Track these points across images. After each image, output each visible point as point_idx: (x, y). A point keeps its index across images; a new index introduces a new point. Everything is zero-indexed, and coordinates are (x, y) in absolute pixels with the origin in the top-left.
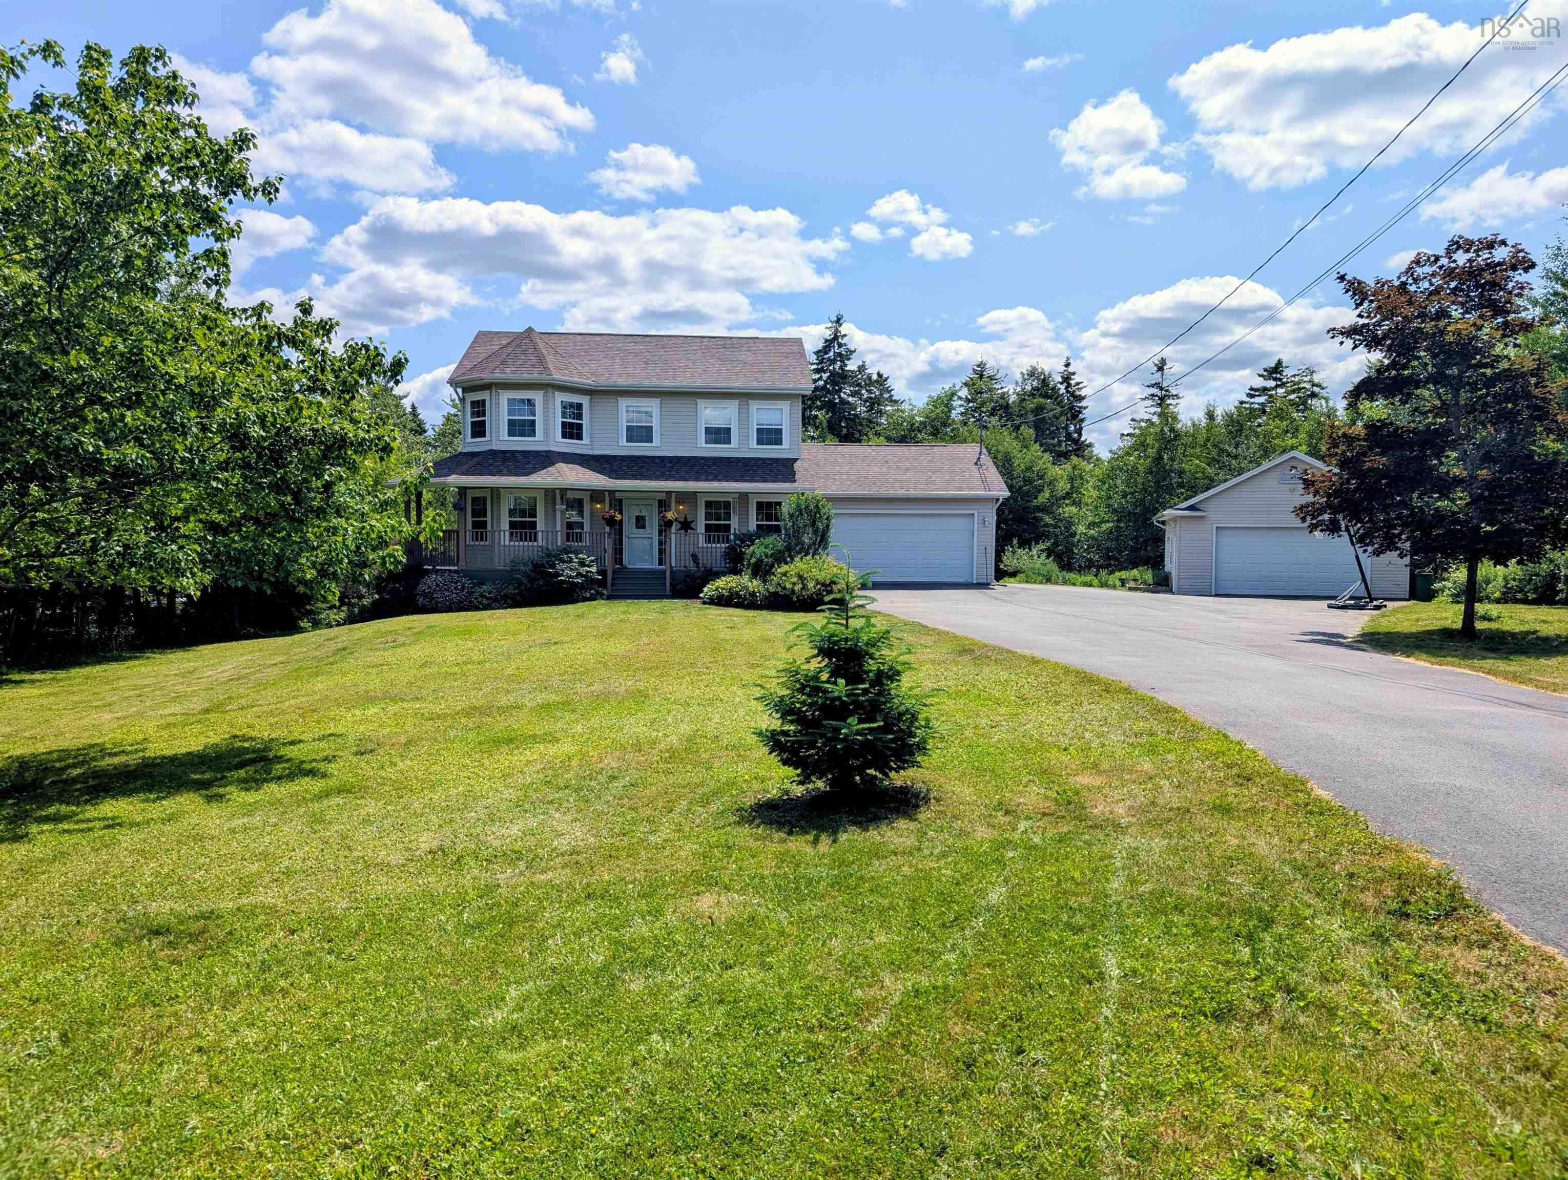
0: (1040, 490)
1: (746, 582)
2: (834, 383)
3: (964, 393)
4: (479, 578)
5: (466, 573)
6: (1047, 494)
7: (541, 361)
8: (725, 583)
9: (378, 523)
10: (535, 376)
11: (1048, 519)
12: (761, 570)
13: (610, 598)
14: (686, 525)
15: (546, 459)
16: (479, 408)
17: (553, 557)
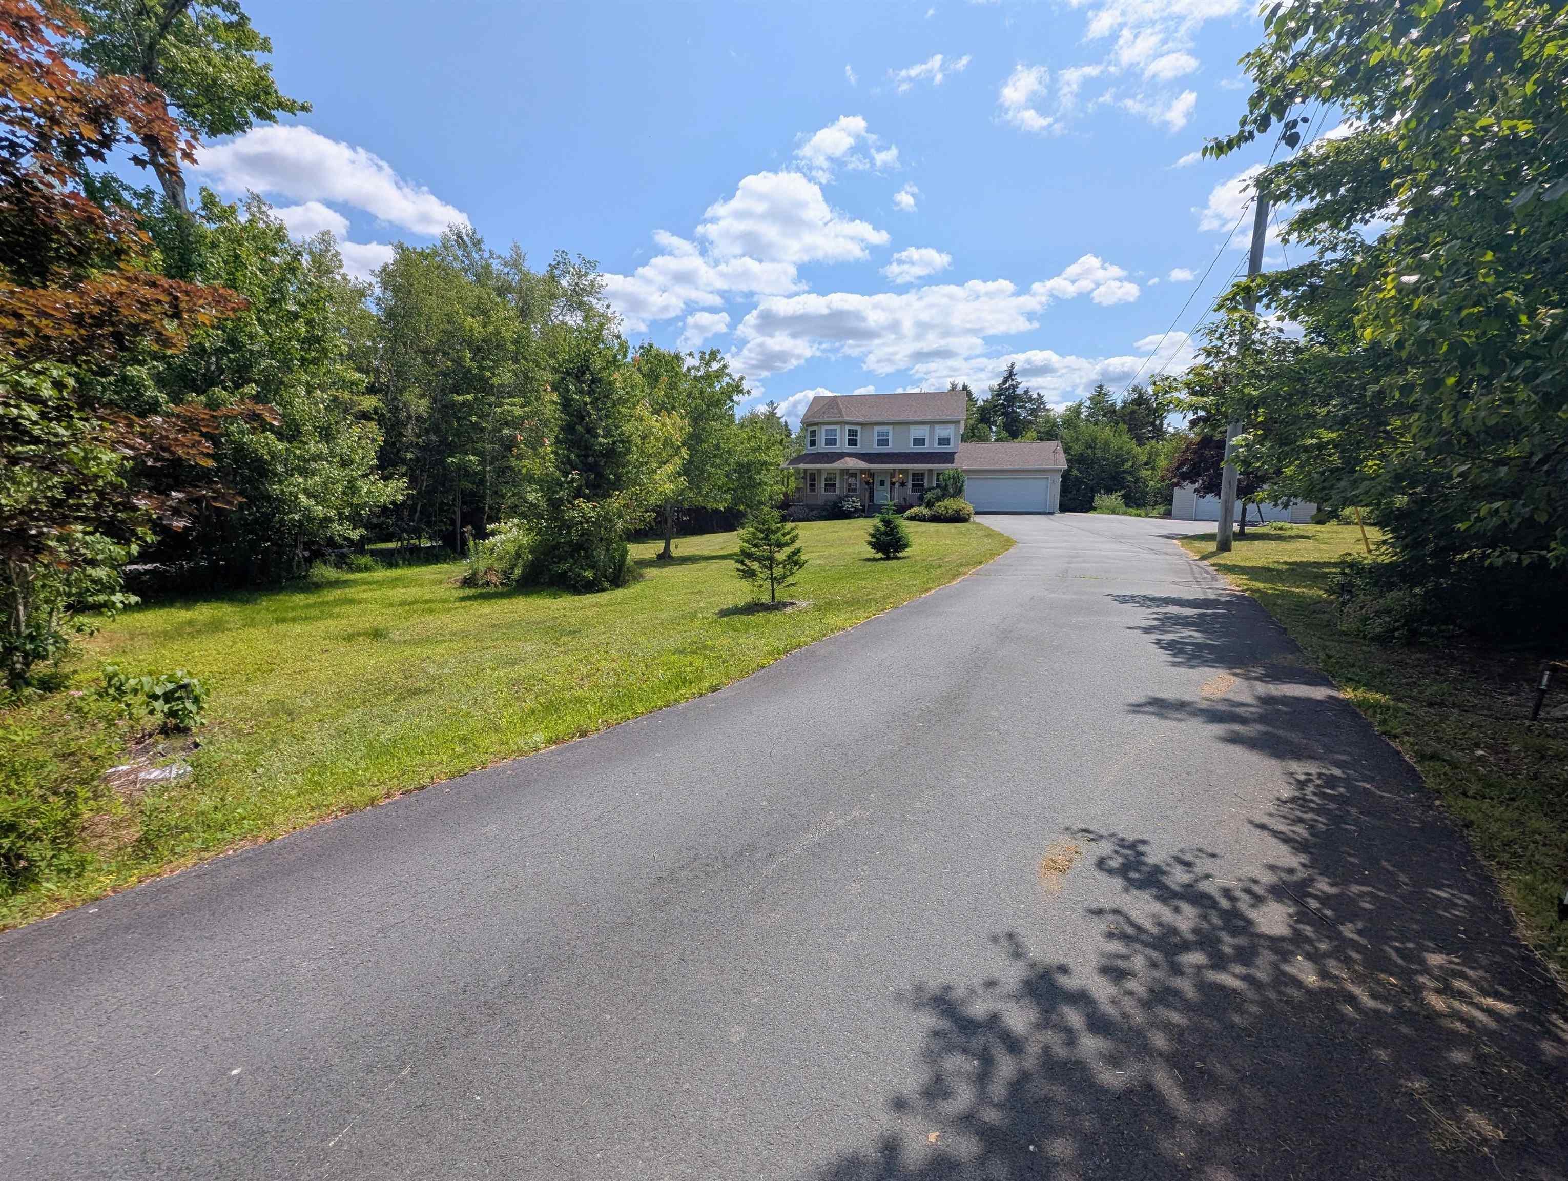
0: (1127, 460)
1: (923, 510)
2: (1008, 402)
3: (1088, 403)
4: (811, 508)
5: (807, 506)
6: (1130, 464)
7: (840, 412)
8: (915, 510)
9: (775, 488)
10: (837, 419)
11: (1130, 478)
12: (929, 505)
13: (866, 517)
14: (903, 484)
15: (841, 456)
16: (813, 433)
17: (841, 499)
